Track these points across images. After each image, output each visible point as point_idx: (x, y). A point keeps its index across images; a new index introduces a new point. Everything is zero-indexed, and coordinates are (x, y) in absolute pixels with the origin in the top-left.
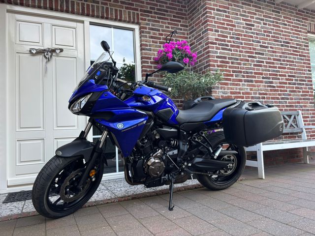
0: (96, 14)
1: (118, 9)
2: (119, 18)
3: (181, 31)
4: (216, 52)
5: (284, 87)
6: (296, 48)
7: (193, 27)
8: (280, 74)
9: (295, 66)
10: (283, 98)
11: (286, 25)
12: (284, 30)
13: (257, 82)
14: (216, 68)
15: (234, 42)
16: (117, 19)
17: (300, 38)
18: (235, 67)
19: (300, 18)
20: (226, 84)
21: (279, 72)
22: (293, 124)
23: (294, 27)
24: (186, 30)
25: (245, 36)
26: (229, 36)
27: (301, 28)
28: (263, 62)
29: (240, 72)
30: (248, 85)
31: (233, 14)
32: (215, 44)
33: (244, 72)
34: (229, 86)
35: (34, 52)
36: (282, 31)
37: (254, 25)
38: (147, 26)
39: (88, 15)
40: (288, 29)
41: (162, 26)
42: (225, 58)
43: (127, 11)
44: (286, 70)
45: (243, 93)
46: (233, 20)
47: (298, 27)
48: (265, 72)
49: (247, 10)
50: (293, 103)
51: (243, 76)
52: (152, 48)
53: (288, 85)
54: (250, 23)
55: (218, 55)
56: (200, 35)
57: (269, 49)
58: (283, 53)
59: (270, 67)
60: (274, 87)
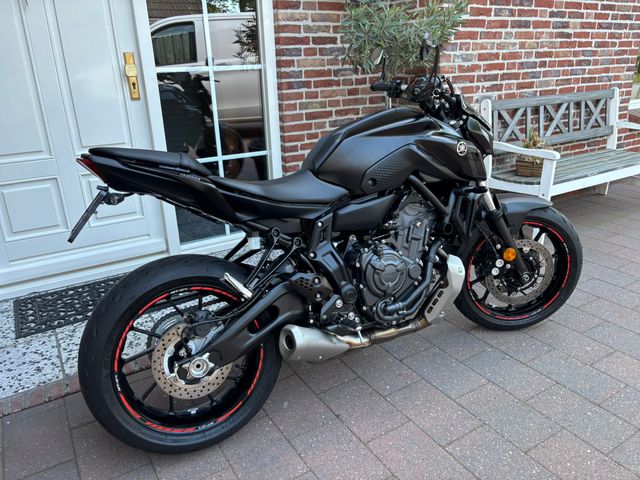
13: (537, 25)
29: (508, 2)
33: (515, 2)
34: (479, 41)
50: (597, 71)
60: (568, 36)
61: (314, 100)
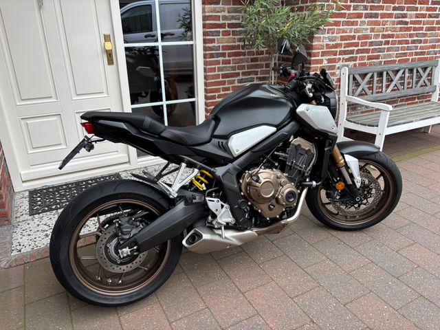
5: (419, 22)
10: (414, 42)
13: (383, 16)
20: (337, 24)
29: (363, 0)
30: (370, 23)
33: (368, 1)
34: (341, 27)
45: (359, 38)
51: (366, 8)
53: (427, 19)
60: (406, 23)
61: (228, 65)
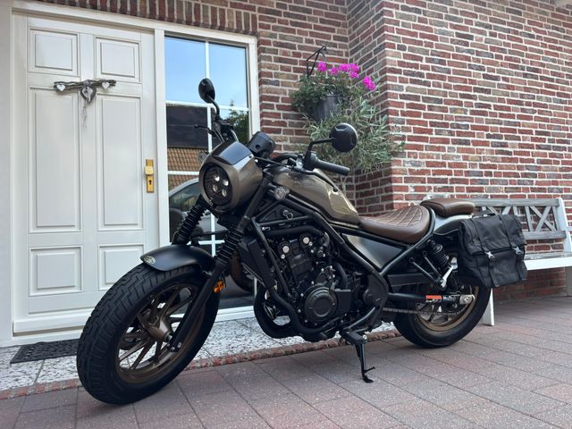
0: (176, 17)
1: (218, 7)
2: (219, 24)
3: (335, 49)
4: (399, 87)
5: (528, 154)
6: (552, 80)
7: (357, 42)
8: (521, 128)
9: (550, 114)
10: (525, 175)
11: (532, 36)
12: (528, 46)
14: (400, 117)
15: (433, 69)
16: (216, 25)
17: (560, 62)
18: (436, 117)
19: (559, 23)
20: (419, 148)
21: (519, 124)
22: (548, 223)
23: (549, 40)
24: (345, 47)
25: (454, 56)
26: (424, 56)
27: (561, 43)
28: (489, 106)
29: (446, 125)
30: (459, 150)
31: (433, 15)
32: (399, 72)
33: (452, 126)
34: (424, 152)
35: (62, 88)
36: (526, 49)
37: (472, 36)
38: (272, 40)
39: (161, 19)
40: (537, 44)
41: (300, 40)
42: (417, 98)
43: (235, 10)
44: (533, 122)
45: (450, 165)
46: (433, 27)
47: (555, 42)
48: (492, 125)
49: (459, 9)
50: (545, 183)
51: (451, 133)
52: (280, 80)
53: (535, 150)
54: (465, 33)
55: (404, 92)
56: (370, 55)
57: (501, 82)
58: (527, 89)
59: (501, 115)
60: (509, 153)
